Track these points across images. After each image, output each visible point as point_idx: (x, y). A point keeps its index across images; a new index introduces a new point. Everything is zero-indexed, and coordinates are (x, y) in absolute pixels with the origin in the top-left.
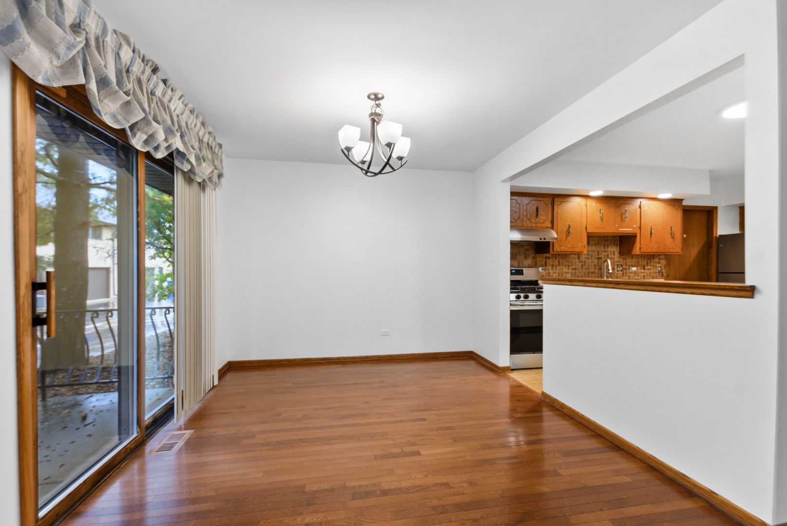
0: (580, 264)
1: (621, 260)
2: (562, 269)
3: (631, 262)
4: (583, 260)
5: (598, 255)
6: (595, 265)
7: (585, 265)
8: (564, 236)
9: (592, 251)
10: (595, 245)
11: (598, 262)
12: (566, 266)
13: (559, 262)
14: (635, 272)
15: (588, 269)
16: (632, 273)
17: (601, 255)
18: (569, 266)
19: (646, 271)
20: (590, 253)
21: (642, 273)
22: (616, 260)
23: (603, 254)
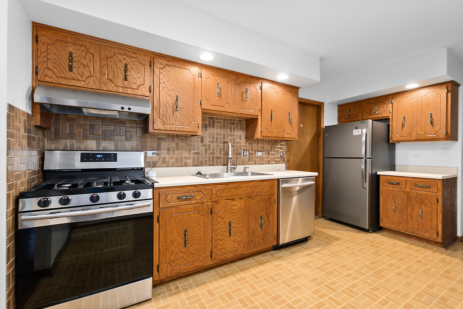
0: (204, 148)
1: (248, 145)
2: (182, 154)
3: (257, 147)
4: (208, 143)
5: (224, 139)
6: (220, 149)
7: (209, 149)
8: (170, 111)
9: (217, 134)
10: (221, 128)
11: (224, 147)
12: (186, 149)
13: (177, 145)
14: (261, 157)
15: (213, 153)
16: (257, 158)
17: (227, 139)
18: (190, 150)
19: (270, 156)
20: (215, 136)
21: (266, 158)
22: (242, 144)
23: (230, 138)
